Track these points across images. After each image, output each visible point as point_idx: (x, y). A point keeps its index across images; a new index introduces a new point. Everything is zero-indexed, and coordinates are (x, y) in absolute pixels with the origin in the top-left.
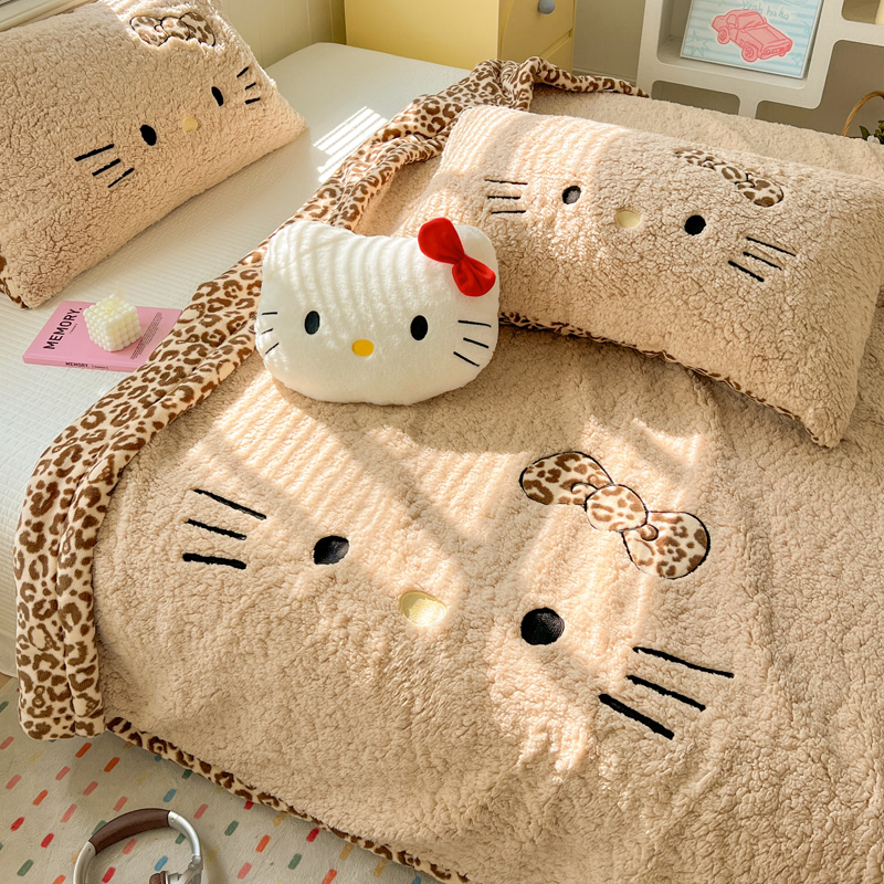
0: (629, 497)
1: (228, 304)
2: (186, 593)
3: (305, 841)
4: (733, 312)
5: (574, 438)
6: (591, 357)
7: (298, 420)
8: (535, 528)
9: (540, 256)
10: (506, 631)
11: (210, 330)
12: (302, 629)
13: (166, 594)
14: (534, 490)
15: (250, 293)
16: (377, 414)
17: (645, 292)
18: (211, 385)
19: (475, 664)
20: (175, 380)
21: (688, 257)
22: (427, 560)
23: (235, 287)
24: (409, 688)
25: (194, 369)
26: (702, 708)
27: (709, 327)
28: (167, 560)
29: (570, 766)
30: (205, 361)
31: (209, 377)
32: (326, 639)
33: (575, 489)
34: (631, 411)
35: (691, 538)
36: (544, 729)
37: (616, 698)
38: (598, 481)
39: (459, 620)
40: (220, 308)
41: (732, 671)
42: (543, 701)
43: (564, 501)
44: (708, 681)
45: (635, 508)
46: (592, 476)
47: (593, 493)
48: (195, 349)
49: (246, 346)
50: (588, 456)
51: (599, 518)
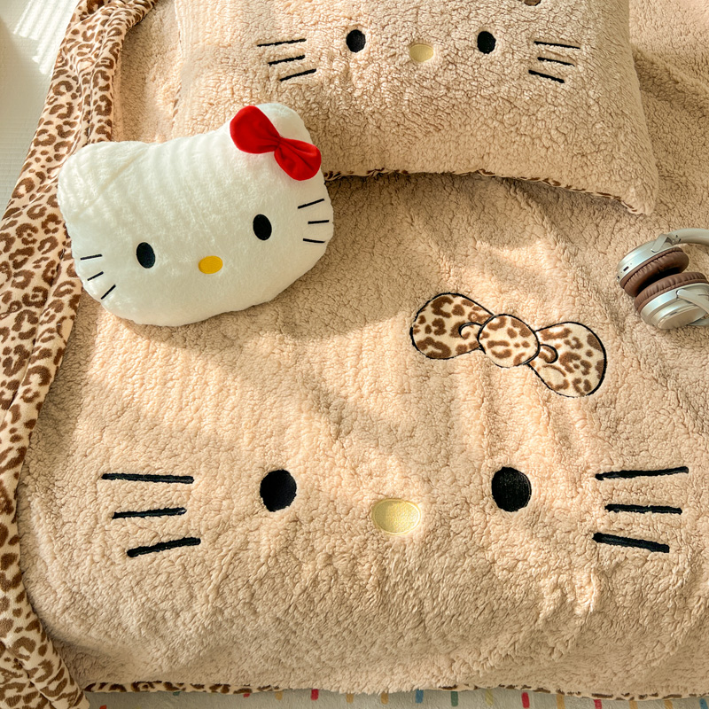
0: (514, 324)
1: (29, 252)
2: (147, 588)
3: (311, 701)
4: (548, 120)
5: (436, 280)
7: (168, 355)
8: (451, 388)
9: (346, 113)
10: (483, 509)
11: (29, 290)
12: (287, 580)
13: (125, 595)
14: (430, 349)
15: (47, 232)
17: (459, 122)
18: (61, 352)
19: (471, 552)
20: (21, 364)
21: (492, 78)
22: (374, 463)
23: (29, 231)
24: (414, 595)
25: (34, 342)
26: (679, 511)
27: (528, 140)
28: (112, 564)
29: (591, 610)
30: (41, 329)
31: (54, 345)
33: (463, 332)
35: (587, 347)
36: (557, 586)
37: (607, 533)
38: (480, 318)
40: (25, 261)
41: (685, 464)
42: (547, 562)
43: (462, 350)
44: (673, 483)
45: (524, 334)
46: (471, 313)
47: (480, 331)
48: (23, 319)
49: (73, 293)
50: (457, 295)
51: (500, 356)
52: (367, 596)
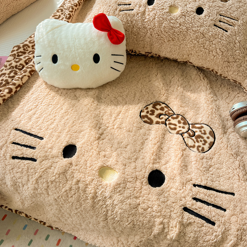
0: (182, 119)
1: (24, 53)
2: (14, 172)
4: (217, 45)
5: (158, 96)
6: (159, 64)
8: (148, 135)
9: (140, 27)
10: (142, 182)
11: (18, 64)
12: (61, 185)
13: (7, 172)
14: (146, 119)
15: (33, 49)
16: (83, 92)
17: (182, 39)
18: (19, 86)
19: (131, 197)
20: (5, 85)
21: (198, 24)
22: (108, 153)
23: (27, 47)
24: (105, 207)
25: (12, 80)
26: (225, 210)
27: (207, 51)
28: (6, 159)
29: (174, 238)
30: (17, 76)
31: (17, 83)
32: (71, 189)
33: (161, 117)
34: (177, 84)
35: (208, 135)
36: (162, 223)
37: (190, 209)
38: (169, 113)
39: (123, 179)
40: (22, 55)
41: (234, 192)
42: (161, 212)
43: (158, 123)
44: (226, 198)
45: (184, 123)
46: (167, 111)
47: (168, 118)
48: (12, 72)
49: (32, 69)
50: (164, 103)
51: (172, 129)
52: (88, 201)
